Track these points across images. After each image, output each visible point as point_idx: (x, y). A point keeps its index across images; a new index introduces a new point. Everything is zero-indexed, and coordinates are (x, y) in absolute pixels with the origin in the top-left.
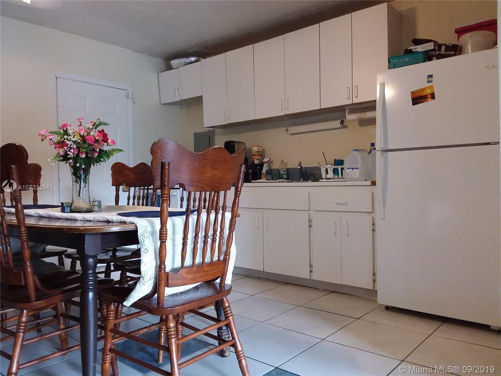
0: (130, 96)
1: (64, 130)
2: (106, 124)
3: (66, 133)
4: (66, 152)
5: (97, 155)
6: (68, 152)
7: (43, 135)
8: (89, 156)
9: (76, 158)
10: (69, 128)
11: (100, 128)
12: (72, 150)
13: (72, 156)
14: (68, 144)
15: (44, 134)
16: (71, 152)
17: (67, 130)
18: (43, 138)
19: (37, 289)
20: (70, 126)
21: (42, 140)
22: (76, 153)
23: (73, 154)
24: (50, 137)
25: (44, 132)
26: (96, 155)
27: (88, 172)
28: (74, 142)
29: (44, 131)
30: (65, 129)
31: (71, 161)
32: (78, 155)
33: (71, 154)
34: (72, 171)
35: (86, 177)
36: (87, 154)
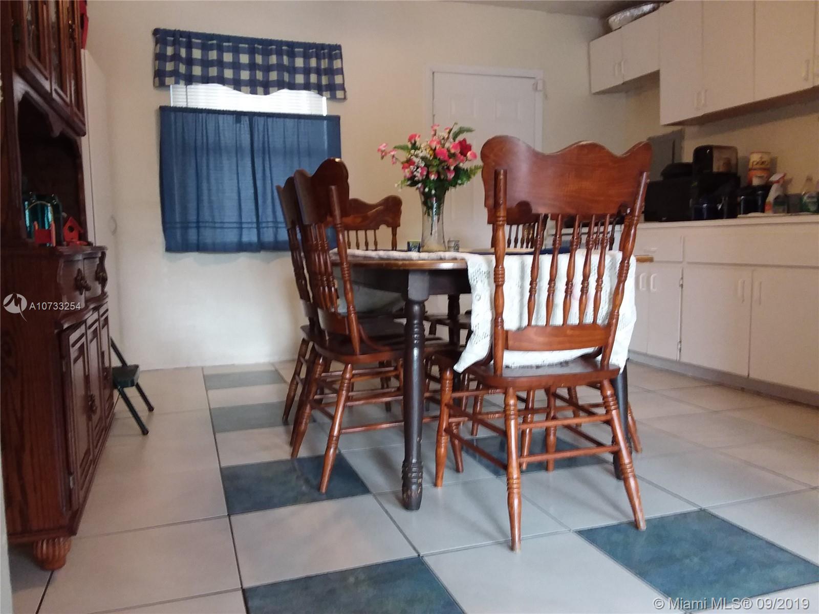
0: (540, 87)
1: (411, 143)
2: (469, 130)
3: (415, 147)
4: (412, 173)
5: (453, 175)
6: (415, 173)
7: (382, 152)
8: (442, 177)
9: (426, 181)
10: (418, 139)
11: (460, 138)
12: (419, 170)
13: (421, 179)
14: (414, 163)
15: (384, 149)
16: (418, 172)
17: (415, 142)
18: (383, 154)
19: (361, 340)
20: (419, 136)
21: (382, 158)
22: (425, 173)
23: (421, 174)
24: (392, 153)
25: (385, 147)
26: (451, 176)
27: (442, 200)
28: (423, 158)
29: (384, 144)
30: (413, 142)
31: (420, 185)
32: (428, 176)
33: (418, 175)
34: (423, 200)
35: (439, 207)
36: (438, 173)
